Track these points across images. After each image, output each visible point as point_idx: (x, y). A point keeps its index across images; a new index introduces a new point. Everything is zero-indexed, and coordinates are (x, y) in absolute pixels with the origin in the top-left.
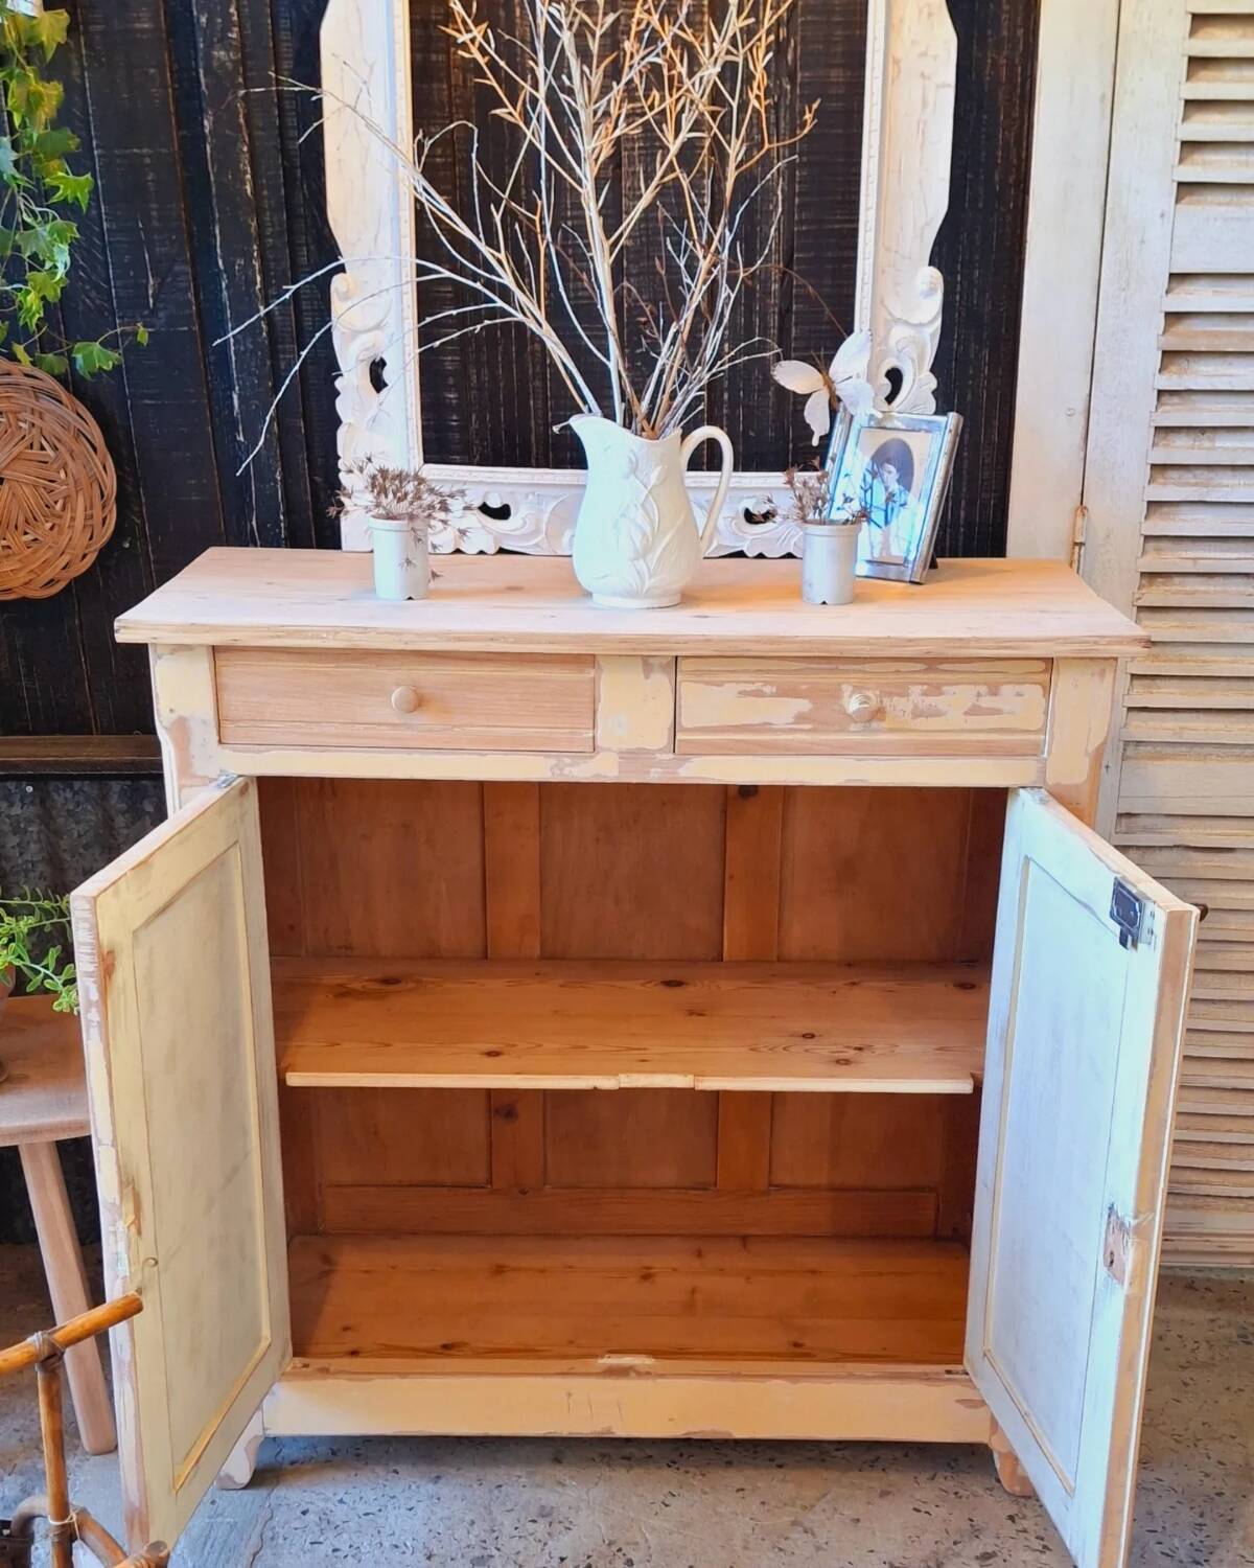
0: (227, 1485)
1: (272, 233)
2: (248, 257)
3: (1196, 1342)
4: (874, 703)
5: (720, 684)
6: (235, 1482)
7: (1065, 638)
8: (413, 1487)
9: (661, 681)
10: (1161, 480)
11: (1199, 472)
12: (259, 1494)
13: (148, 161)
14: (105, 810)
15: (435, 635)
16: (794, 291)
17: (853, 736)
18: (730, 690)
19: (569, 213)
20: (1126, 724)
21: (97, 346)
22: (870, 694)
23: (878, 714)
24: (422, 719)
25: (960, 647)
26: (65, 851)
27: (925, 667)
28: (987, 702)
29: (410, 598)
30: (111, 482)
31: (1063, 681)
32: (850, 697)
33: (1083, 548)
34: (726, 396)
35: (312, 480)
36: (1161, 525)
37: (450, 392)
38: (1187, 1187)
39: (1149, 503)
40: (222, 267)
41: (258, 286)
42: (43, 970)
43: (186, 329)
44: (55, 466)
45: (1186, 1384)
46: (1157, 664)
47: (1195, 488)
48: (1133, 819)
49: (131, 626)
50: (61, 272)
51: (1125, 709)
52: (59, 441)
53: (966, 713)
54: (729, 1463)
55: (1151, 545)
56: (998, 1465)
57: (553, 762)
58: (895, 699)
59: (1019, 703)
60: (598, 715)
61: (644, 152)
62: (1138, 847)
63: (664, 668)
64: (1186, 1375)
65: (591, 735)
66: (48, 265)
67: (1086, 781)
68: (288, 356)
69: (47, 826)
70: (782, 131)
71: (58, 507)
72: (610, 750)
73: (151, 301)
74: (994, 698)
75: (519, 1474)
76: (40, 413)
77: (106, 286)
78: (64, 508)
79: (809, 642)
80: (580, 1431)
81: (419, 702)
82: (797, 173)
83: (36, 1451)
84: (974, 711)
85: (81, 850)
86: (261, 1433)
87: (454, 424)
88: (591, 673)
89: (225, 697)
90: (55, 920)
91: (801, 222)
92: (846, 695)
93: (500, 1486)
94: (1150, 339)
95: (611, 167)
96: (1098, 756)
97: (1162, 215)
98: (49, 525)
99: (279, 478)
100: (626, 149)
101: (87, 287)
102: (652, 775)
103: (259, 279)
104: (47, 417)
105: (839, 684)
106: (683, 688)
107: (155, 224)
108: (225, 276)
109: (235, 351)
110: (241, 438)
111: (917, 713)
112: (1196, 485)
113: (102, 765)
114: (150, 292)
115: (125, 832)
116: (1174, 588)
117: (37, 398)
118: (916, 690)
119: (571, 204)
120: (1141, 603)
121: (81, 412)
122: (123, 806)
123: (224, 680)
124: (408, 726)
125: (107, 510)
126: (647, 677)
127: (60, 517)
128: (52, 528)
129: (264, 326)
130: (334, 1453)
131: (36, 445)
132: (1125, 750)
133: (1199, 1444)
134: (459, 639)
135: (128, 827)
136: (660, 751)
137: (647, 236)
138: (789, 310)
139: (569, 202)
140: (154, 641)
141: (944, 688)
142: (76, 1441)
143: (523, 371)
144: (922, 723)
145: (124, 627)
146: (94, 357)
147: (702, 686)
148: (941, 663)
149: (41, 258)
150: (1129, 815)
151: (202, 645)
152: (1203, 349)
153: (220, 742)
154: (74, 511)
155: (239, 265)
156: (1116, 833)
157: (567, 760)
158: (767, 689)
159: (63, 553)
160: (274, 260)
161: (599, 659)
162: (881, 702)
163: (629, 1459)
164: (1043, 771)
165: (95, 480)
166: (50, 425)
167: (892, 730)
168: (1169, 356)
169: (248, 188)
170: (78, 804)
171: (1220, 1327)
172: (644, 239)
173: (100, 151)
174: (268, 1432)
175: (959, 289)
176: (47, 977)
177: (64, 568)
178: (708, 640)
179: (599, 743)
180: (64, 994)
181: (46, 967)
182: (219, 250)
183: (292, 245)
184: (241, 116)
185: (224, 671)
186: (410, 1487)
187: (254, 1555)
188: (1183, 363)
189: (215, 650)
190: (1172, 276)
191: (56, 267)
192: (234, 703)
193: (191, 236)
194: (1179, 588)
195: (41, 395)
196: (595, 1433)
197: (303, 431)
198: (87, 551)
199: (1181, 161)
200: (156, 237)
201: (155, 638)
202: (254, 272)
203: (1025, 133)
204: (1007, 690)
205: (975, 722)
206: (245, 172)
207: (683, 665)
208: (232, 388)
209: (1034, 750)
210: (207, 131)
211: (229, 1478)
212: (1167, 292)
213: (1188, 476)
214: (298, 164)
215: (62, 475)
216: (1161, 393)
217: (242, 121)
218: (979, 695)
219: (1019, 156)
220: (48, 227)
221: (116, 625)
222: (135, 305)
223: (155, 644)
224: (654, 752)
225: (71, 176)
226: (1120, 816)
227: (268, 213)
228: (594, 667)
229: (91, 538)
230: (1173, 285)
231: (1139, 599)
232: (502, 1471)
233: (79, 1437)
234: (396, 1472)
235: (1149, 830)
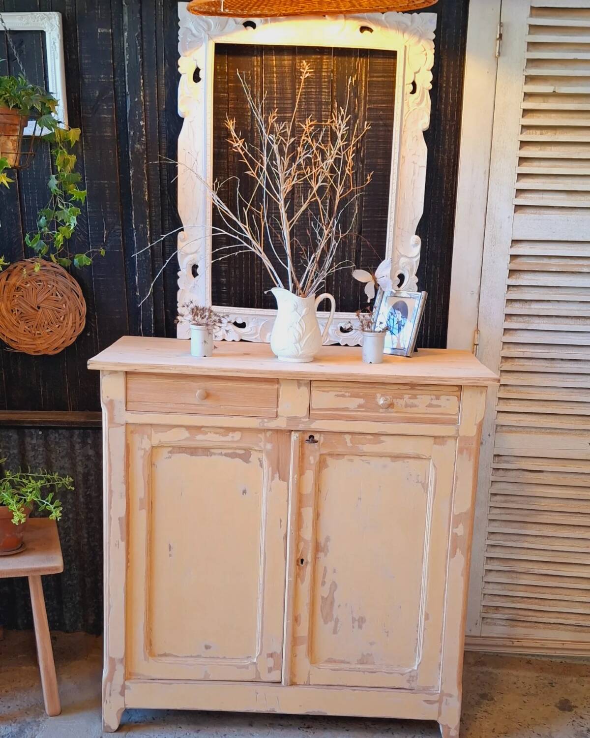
0: (107, 730)
1: (155, 215)
2: (145, 224)
3: (530, 685)
4: (388, 402)
5: (328, 392)
6: (111, 729)
7: (466, 378)
8: (188, 734)
9: (304, 390)
10: (509, 320)
11: (525, 318)
12: (121, 735)
13: (106, 186)
14: (71, 442)
15: (215, 369)
16: (362, 243)
17: (382, 414)
18: (332, 394)
19: (274, 211)
20: (496, 418)
21: (84, 256)
22: (388, 397)
23: (391, 405)
24: (208, 403)
25: (424, 380)
26: (53, 458)
27: (410, 387)
28: (435, 402)
29: (205, 356)
30: (84, 309)
31: (466, 395)
32: (380, 398)
33: (478, 346)
34: (334, 283)
35: (165, 311)
36: (509, 338)
37: (223, 278)
38: (526, 618)
39: (505, 329)
40: (134, 227)
41: (148, 235)
42: (46, 502)
43: (118, 251)
44: (62, 302)
45: (525, 702)
46: (508, 393)
47: (523, 324)
48: (500, 458)
49: (95, 363)
50: (72, 227)
51: (496, 412)
52: (64, 293)
53: (426, 407)
54: (325, 728)
55: (506, 346)
56: (441, 731)
57: (260, 420)
58: (398, 400)
59: (448, 403)
60: (279, 403)
61: (303, 189)
62: (503, 469)
63: (305, 385)
64: (525, 699)
65: (276, 411)
66: (67, 224)
67: (475, 436)
68: (159, 263)
69: (46, 449)
70: (358, 182)
71: (62, 319)
72: (283, 416)
73: (105, 239)
74: (437, 401)
75: (234, 730)
76: (57, 282)
77: (87, 233)
78: (64, 319)
79: (365, 376)
80: (261, 710)
81: (207, 396)
82: (364, 198)
83: (25, 714)
84: (430, 406)
85: (60, 459)
86: (123, 707)
87: (224, 290)
88: (276, 386)
89: (129, 392)
90: (51, 483)
91: (365, 217)
92: (379, 397)
93: (225, 735)
94: (504, 265)
95: (290, 194)
96: (480, 426)
97: (509, 217)
98: (57, 326)
99: (152, 310)
100: (296, 188)
101: (79, 233)
102: (300, 427)
103: (149, 232)
104: (60, 283)
105: (376, 393)
106: (313, 393)
107: (108, 210)
108: (135, 231)
109: (138, 260)
110: (138, 294)
111: (406, 406)
112: (524, 322)
113: (72, 423)
114: (105, 236)
115: (79, 451)
116: (515, 363)
117: (56, 275)
118: (407, 396)
119: (274, 208)
120: (502, 369)
121: (73, 282)
122: (79, 440)
123: (129, 385)
124: (202, 405)
125: (82, 320)
126: (299, 388)
127: (62, 323)
128: (58, 327)
129: (150, 251)
130: (154, 719)
131: (54, 294)
132: (496, 428)
133: (529, 726)
134: (225, 371)
135: (80, 449)
136: (303, 417)
137: (304, 221)
138: (360, 251)
139: (273, 207)
140: (103, 369)
141: (418, 396)
142: (43, 711)
143: (253, 271)
144: (409, 410)
145: (91, 363)
146: (82, 260)
147: (321, 392)
148: (417, 386)
149: (65, 221)
150: (499, 455)
151: (121, 371)
152: (526, 269)
153: (126, 410)
154: (68, 320)
155: (141, 227)
156: (493, 463)
157: (266, 420)
158: (347, 394)
159: (63, 337)
160: (155, 225)
161: (280, 381)
162: (393, 401)
163: (282, 726)
164: (458, 430)
165: (78, 308)
166: (61, 286)
167: (396, 412)
168: (512, 272)
169: (146, 197)
170: (60, 439)
171: (541, 679)
172: (302, 222)
173: (88, 181)
174: (127, 706)
175: (427, 244)
176: (47, 505)
177: (63, 343)
178: (324, 374)
179: (279, 414)
180: (54, 512)
181: (47, 501)
182: (133, 221)
183: (163, 220)
184: (145, 170)
185: (129, 382)
186: (186, 734)
188: (518, 275)
189: (127, 373)
190: (513, 241)
191: (70, 225)
192: (132, 395)
193: (122, 214)
194: (517, 363)
195: (57, 274)
196: (267, 711)
197: (163, 292)
198: (72, 336)
199: (516, 197)
200: (108, 215)
201: (103, 368)
202: (147, 230)
203: (454, 185)
204: (443, 398)
205: (432, 410)
206: (146, 192)
207: (313, 384)
208: (135, 274)
209: (453, 422)
210: (131, 175)
211: (109, 727)
212: (511, 247)
213: (520, 319)
214: (167, 189)
215: (64, 306)
216: (509, 286)
217: (145, 171)
218: (432, 399)
219: (452, 194)
220: (69, 210)
221: (88, 362)
222: (98, 241)
223: (103, 371)
224: (301, 418)
225: (79, 191)
226: (495, 455)
227: (154, 207)
228: (278, 384)
229: (74, 331)
230: (513, 244)
231: (501, 367)
232: (227, 729)
233: (45, 709)
234: (180, 727)
235: (507, 462)
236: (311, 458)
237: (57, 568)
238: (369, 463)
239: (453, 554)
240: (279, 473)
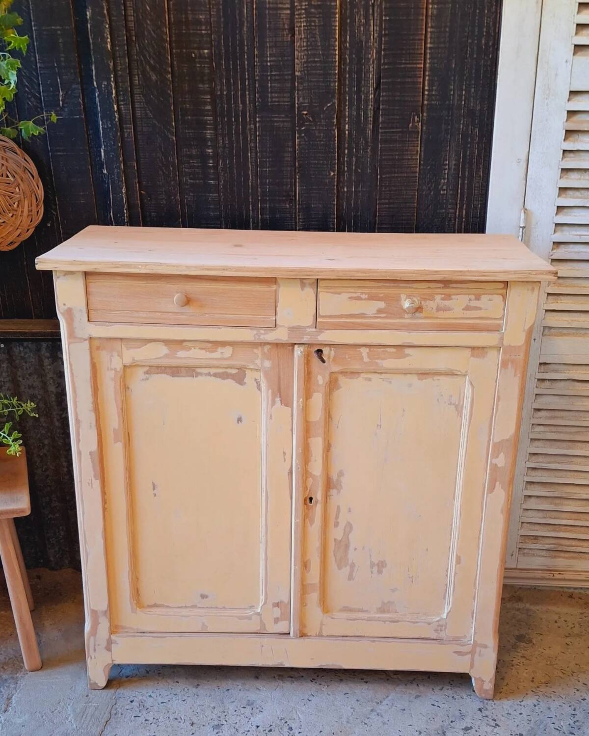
0: (94, 687)
1: (121, 69)
2: (109, 80)
3: (573, 624)
4: (417, 304)
5: (339, 294)
6: (99, 686)
7: (514, 271)
8: (186, 689)
9: (310, 292)
10: (564, 196)
11: (582, 192)
12: (110, 692)
13: (59, 32)
14: (39, 357)
15: (196, 267)
16: (381, 99)
17: (407, 320)
18: (345, 296)
19: (268, 59)
20: (544, 319)
21: (31, 123)
22: (415, 299)
23: (419, 309)
24: (189, 310)
25: (461, 275)
26: (20, 376)
27: (443, 285)
28: (474, 303)
30: (41, 193)
31: (513, 293)
32: (405, 301)
33: (524, 230)
34: (346, 151)
35: (140, 193)
36: (563, 219)
37: (209, 149)
38: (570, 548)
39: (558, 207)
40: (96, 86)
41: (114, 95)
42: (3, 434)
43: (78, 117)
44: (14, 186)
45: (568, 645)
46: (560, 288)
47: (581, 200)
48: (547, 366)
49: (44, 262)
50: (13, 85)
51: (544, 311)
52: (16, 173)
53: (463, 309)
54: (341, 680)
55: (559, 228)
56: (474, 684)
57: (255, 332)
58: (428, 302)
59: (490, 304)
60: (278, 309)
61: (306, 28)
62: (549, 380)
63: (311, 285)
64: (568, 640)
65: (274, 319)
66: (6, 82)
67: (523, 345)
68: (128, 131)
69: (11, 364)
70: (375, 18)
71: (15, 206)
72: (283, 326)
73: (61, 103)
74: (477, 301)
75: (238, 684)
76: (7, 159)
77: (39, 96)
78: (18, 206)
79: (385, 272)
80: (267, 664)
81: (188, 301)
82: (383, 39)
83: (2, 669)
84: (468, 308)
85: (28, 376)
86: (111, 662)
87: (211, 165)
88: (274, 287)
89: (91, 298)
90: (10, 409)
91: (385, 64)
92: (403, 300)
93: (228, 690)
94: (559, 124)
95: (290, 35)
96: (530, 332)
97: (567, 61)
98: (11, 215)
99: (124, 192)
100: (297, 27)
101: (30, 96)
102: (305, 339)
103: (114, 92)
104: (10, 161)
105: (400, 294)
106: (320, 295)
107: (63, 64)
108: (97, 90)
109: (102, 128)
110: (105, 172)
111: (439, 309)
112: (581, 198)
113: (37, 334)
114: (61, 98)
115: (49, 367)
116: (569, 250)
117: (5, 151)
118: (438, 298)
119: (270, 54)
120: (553, 257)
121: (26, 158)
122: (48, 355)
123: (90, 290)
124: (182, 314)
125: (39, 207)
126: (302, 290)
127: (16, 211)
128: (12, 216)
129: (116, 115)
130: (148, 672)
131: (4, 175)
132: (543, 331)
133: (574, 674)
134: (208, 269)
135: (50, 365)
136: (308, 327)
137: (308, 71)
138: (378, 108)
139: (268, 53)
140: (56, 269)
141: (453, 297)
142: (22, 664)
143: (245, 138)
144: (441, 314)
145: (40, 262)
146: (30, 128)
147: (331, 294)
148: (451, 284)
149: (3, 78)
150: (545, 364)
151: (79, 272)
152: (586, 129)
153: (89, 321)
154: (23, 208)
155: (104, 85)
156: (538, 372)
157: (262, 332)
158: (363, 296)
159: (17, 229)
160: (121, 82)
161: (278, 280)
162: (421, 303)
163: (292, 677)
164: (502, 339)
165: (33, 192)
166: (12, 165)
167: (426, 318)
168: (569, 133)
169: (109, 46)
170: (26, 353)
171: (585, 617)
172: (306, 72)
173: (36, 28)
174: (114, 662)
175: (463, 98)
176: (4, 437)
177: (18, 236)
178: (333, 271)
179: (278, 322)
180: (12, 446)
181: (4, 433)
182: (94, 78)
183: (131, 75)
184: (105, 9)
185: (90, 285)
186: (184, 690)
187: (106, 722)
188: (575, 136)
189: (86, 274)
190: (571, 92)
191: (11, 83)
192: (95, 300)
193: (80, 72)
194: (572, 250)
195: (6, 150)
196: (275, 665)
197: (136, 168)
198: (29, 228)
199: (576, 34)
200: (63, 71)
201: (56, 268)
202: (112, 89)
203: (498, 19)
204: (484, 298)
205: (469, 314)
206: (108, 38)
207: (321, 283)
208: (101, 147)
209: (497, 329)
210: (88, 17)
211: (96, 684)
212: (568, 100)
213: (577, 194)
214: (134, 34)
215: (17, 190)
216: (564, 151)
217: (105, 12)
218: (470, 300)
219: (494, 31)
220: (6, 62)
221: (36, 261)
222: (53, 104)
223: (56, 271)
224: (305, 327)
225: (18, 37)
226: (540, 364)
227: (119, 59)
228: (276, 284)
229: (31, 221)
230: (572, 96)
231: (552, 255)
232: (230, 682)
233: (23, 663)
234: (177, 682)
235: (556, 371)
236: (320, 378)
237: (22, 511)
238: (390, 382)
239: (492, 489)
240: (281, 397)
